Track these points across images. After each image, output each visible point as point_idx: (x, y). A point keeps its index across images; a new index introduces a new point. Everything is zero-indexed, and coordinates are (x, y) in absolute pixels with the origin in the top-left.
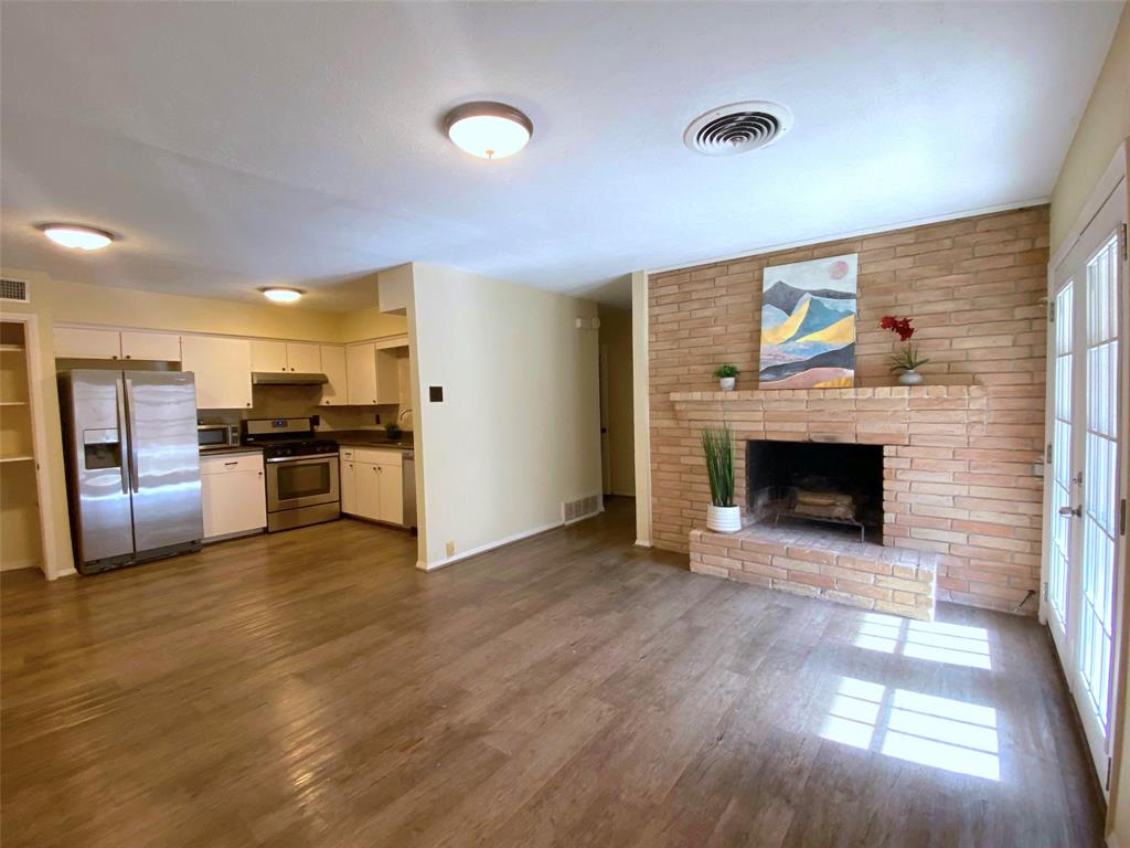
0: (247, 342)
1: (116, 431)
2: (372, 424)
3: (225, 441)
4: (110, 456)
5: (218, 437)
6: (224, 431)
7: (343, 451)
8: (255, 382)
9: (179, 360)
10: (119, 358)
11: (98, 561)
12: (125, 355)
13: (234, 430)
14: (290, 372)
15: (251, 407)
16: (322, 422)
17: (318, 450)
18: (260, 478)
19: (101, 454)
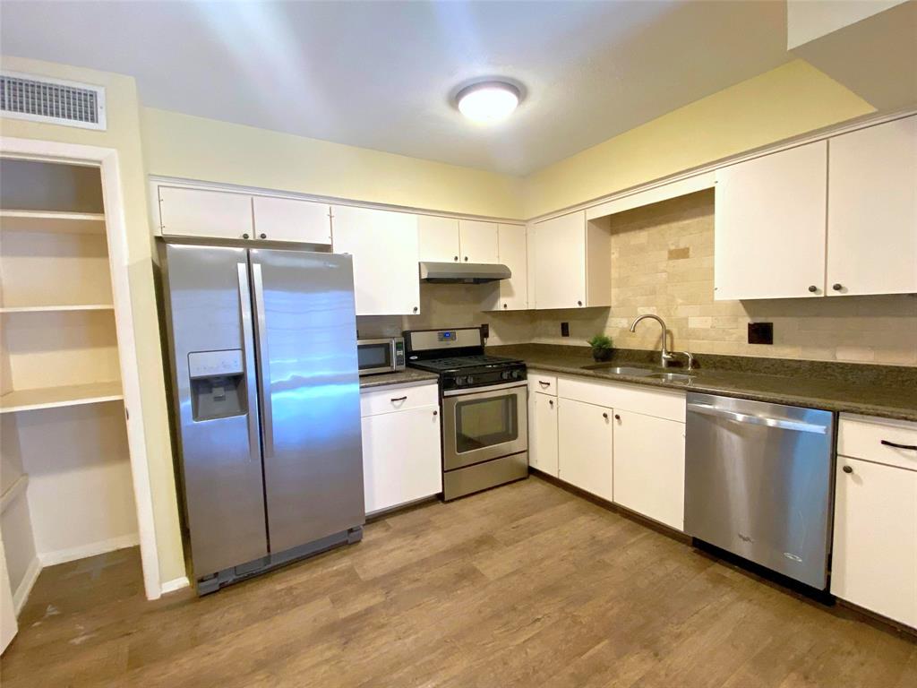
0: (413, 217)
1: (240, 352)
2: (554, 336)
3: (388, 363)
4: (232, 395)
5: (379, 356)
6: (387, 347)
7: (534, 379)
8: (425, 276)
9: (330, 243)
10: (251, 238)
11: (216, 575)
12: (258, 234)
13: (398, 347)
14: (463, 261)
15: (418, 312)
16: (491, 333)
17: (505, 376)
18: (434, 420)
19: (219, 391)
